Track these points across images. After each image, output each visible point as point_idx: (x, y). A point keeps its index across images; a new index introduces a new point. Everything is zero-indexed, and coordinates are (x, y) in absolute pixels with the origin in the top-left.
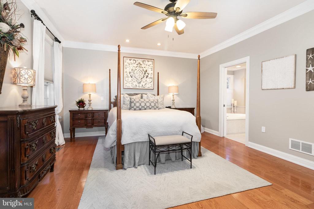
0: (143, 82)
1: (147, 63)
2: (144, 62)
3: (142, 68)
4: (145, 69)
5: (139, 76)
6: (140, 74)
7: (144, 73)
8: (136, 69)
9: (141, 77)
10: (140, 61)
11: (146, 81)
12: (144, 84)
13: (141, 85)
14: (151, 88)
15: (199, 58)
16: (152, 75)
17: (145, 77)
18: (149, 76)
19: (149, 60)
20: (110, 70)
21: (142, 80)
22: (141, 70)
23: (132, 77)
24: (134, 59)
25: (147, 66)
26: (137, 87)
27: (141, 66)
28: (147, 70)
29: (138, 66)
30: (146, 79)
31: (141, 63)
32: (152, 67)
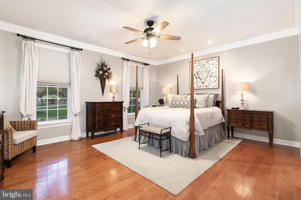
0: (207, 81)
1: (211, 62)
2: (208, 62)
3: (205, 69)
4: (208, 69)
5: (202, 77)
6: (204, 75)
7: (207, 73)
8: (200, 70)
9: (204, 78)
10: (204, 62)
11: (210, 80)
12: (208, 84)
13: (205, 85)
14: (216, 87)
15: (192, 56)
16: (216, 73)
17: (209, 76)
18: (213, 75)
19: (213, 58)
20: (178, 76)
21: (206, 80)
22: (205, 70)
23: (196, 78)
24: (198, 62)
25: (212, 65)
26: (202, 87)
27: (204, 67)
28: (210, 69)
29: (202, 67)
30: (210, 79)
31: (205, 63)
32: (216, 65)
